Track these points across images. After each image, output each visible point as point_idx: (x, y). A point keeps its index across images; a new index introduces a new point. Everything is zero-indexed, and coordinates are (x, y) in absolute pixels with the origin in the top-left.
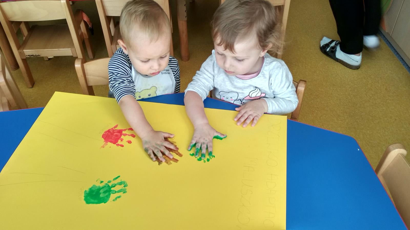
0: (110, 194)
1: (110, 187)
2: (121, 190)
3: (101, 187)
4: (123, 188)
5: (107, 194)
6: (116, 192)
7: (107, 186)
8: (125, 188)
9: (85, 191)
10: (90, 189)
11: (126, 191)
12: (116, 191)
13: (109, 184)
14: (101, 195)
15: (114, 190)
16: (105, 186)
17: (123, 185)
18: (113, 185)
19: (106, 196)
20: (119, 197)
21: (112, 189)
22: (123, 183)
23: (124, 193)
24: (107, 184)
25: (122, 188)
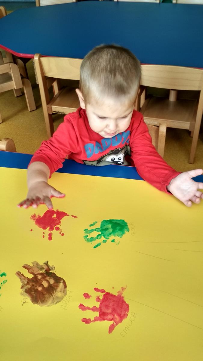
0: (101, 227)
1: (102, 235)
3: (112, 234)
5: (104, 228)
6: (95, 230)
7: (107, 236)
8: (86, 235)
9: (128, 231)
10: (124, 233)
13: (105, 239)
14: (110, 226)
15: (98, 232)
20: (91, 225)
22: (89, 239)
23: (86, 230)
25: (89, 234)
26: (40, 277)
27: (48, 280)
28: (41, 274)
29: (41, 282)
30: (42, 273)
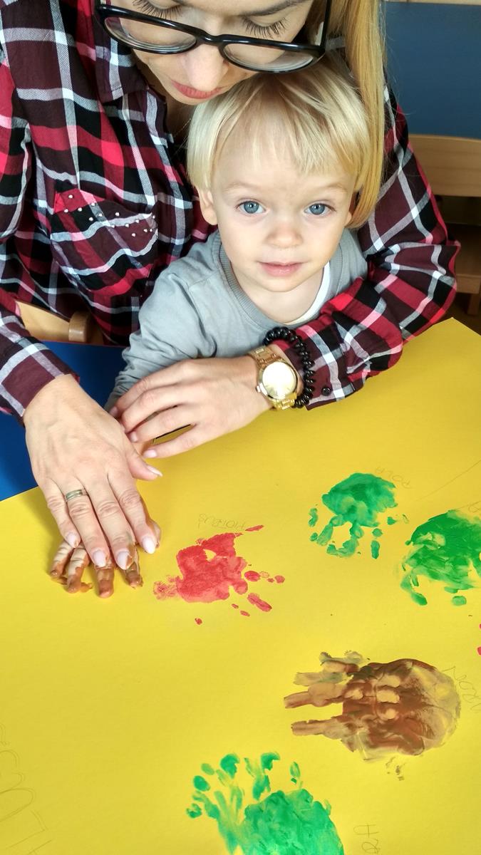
0: (337, 513)
1: (358, 524)
2: (330, 537)
3: (374, 512)
4: (330, 542)
5: (344, 509)
6: (332, 524)
7: (368, 522)
8: (328, 546)
9: (394, 487)
10: (391, 495)
11: (315, 542)
12: (335, 526)
13: (373, 529)
14: (350, 499)
15: (342, 524)
16: (370, 519)
17: (339, 546)
18: (357, 532)
19: (339, 506)
20: (313, 522)
21: (349, 525)
22: (345, 550)
23: (314, 537)
24: (375, 525)
25: (331, 540)
26: (356, 694)
27: (381, 684)
28: (351, 686)
29: (376, 701)
30: (348, 684)
